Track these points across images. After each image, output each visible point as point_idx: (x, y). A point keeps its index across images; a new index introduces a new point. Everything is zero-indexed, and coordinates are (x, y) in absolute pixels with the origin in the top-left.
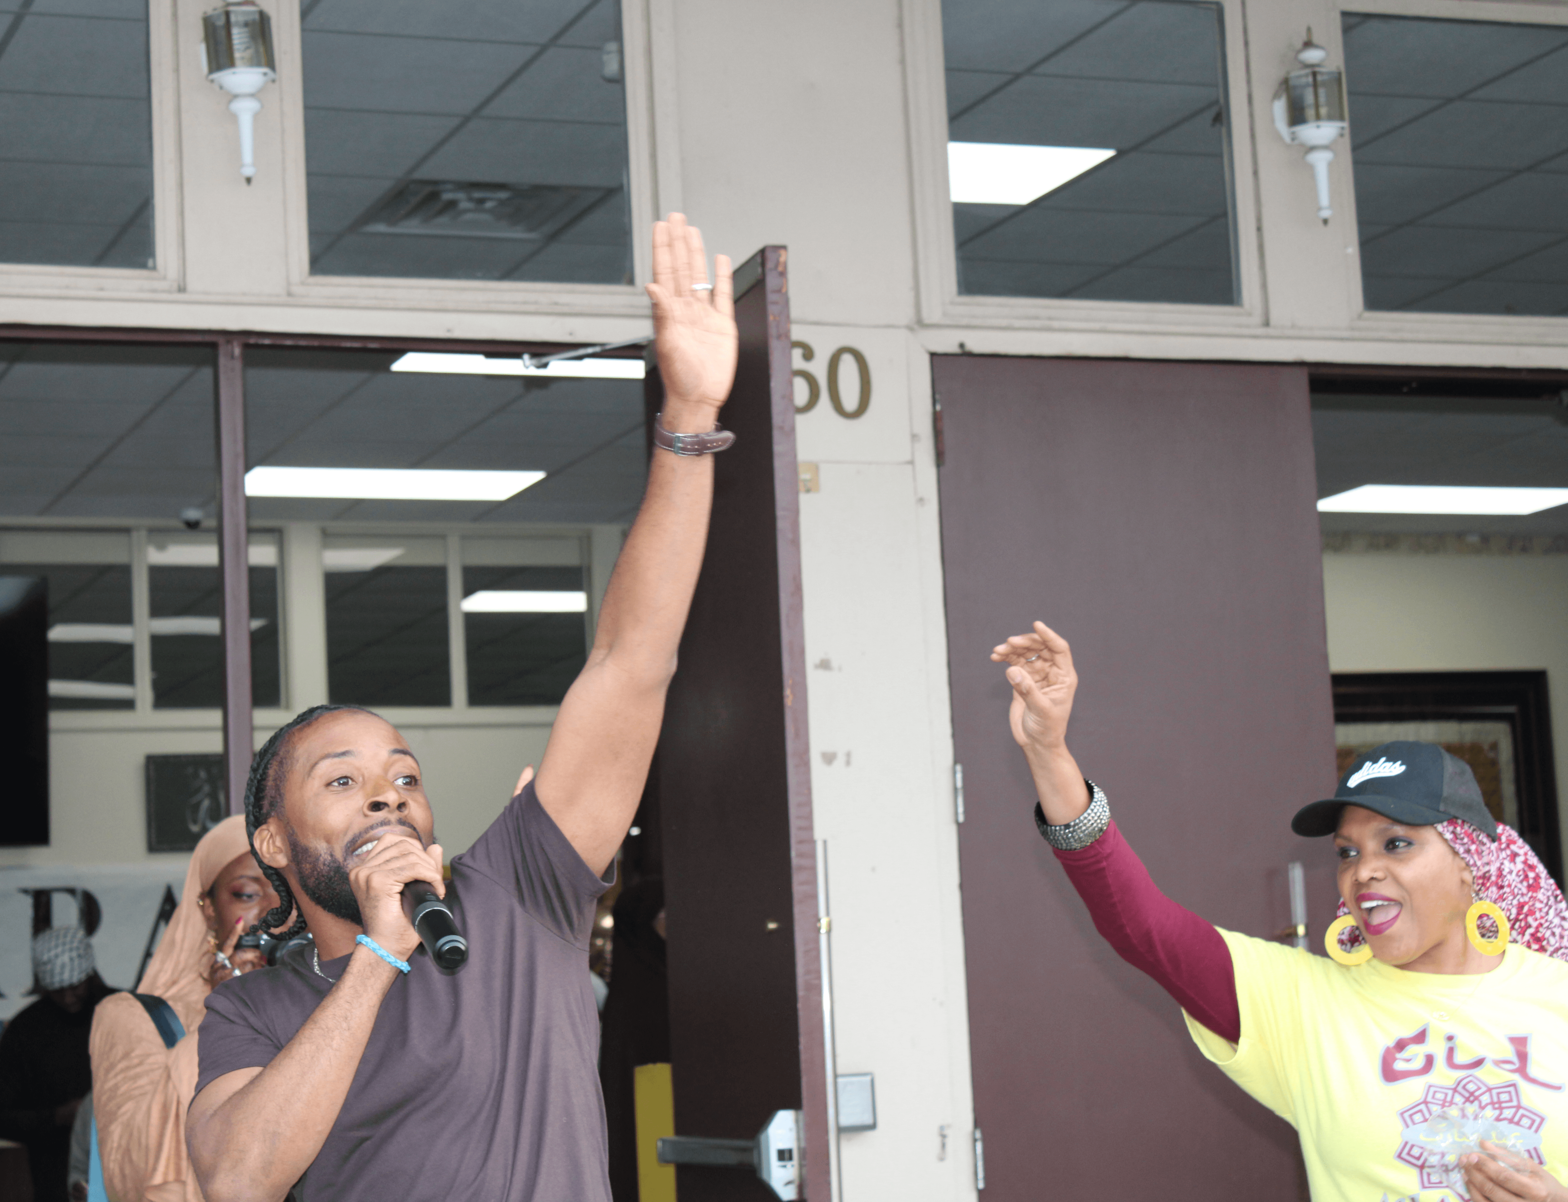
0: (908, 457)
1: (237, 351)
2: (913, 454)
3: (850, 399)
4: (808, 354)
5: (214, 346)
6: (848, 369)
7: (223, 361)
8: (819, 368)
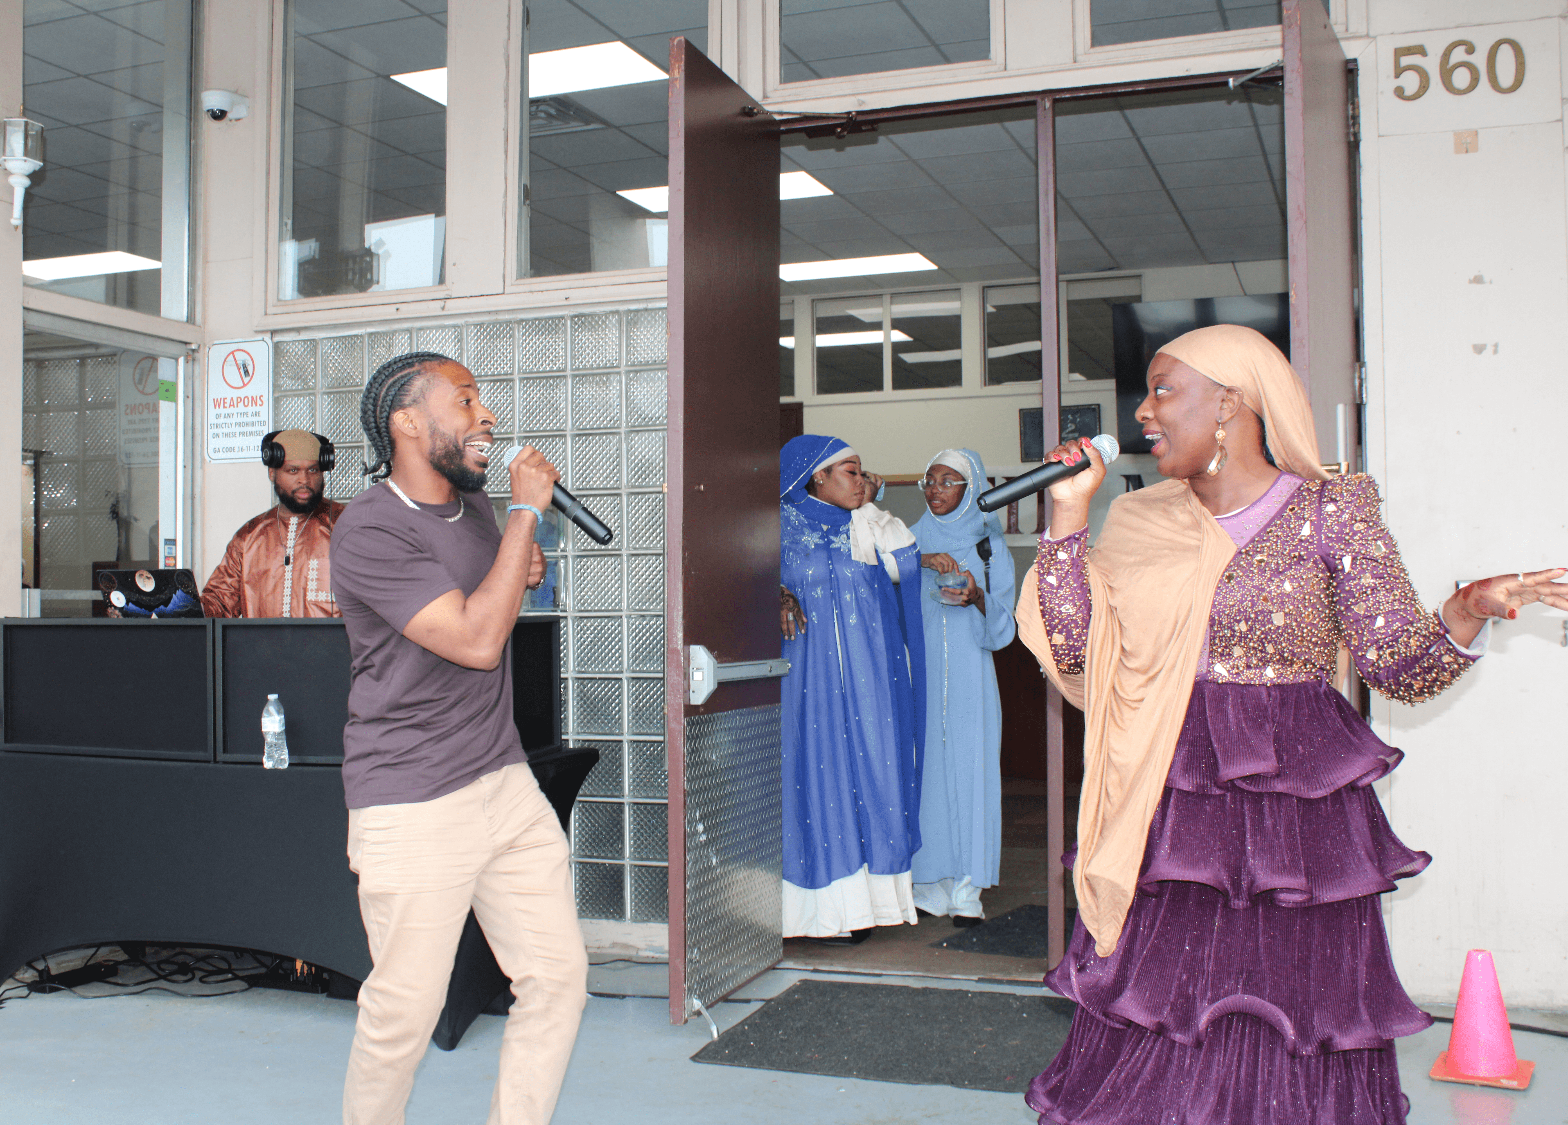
0: (1559, 117)
1: (1048, 104)
2: (1562, 115)
3: (1506, 77)
4: (1471, 49)
5: (1034, 103)
6: (1506, 56)
7: (1040, 112)
8: (1479, 60)
